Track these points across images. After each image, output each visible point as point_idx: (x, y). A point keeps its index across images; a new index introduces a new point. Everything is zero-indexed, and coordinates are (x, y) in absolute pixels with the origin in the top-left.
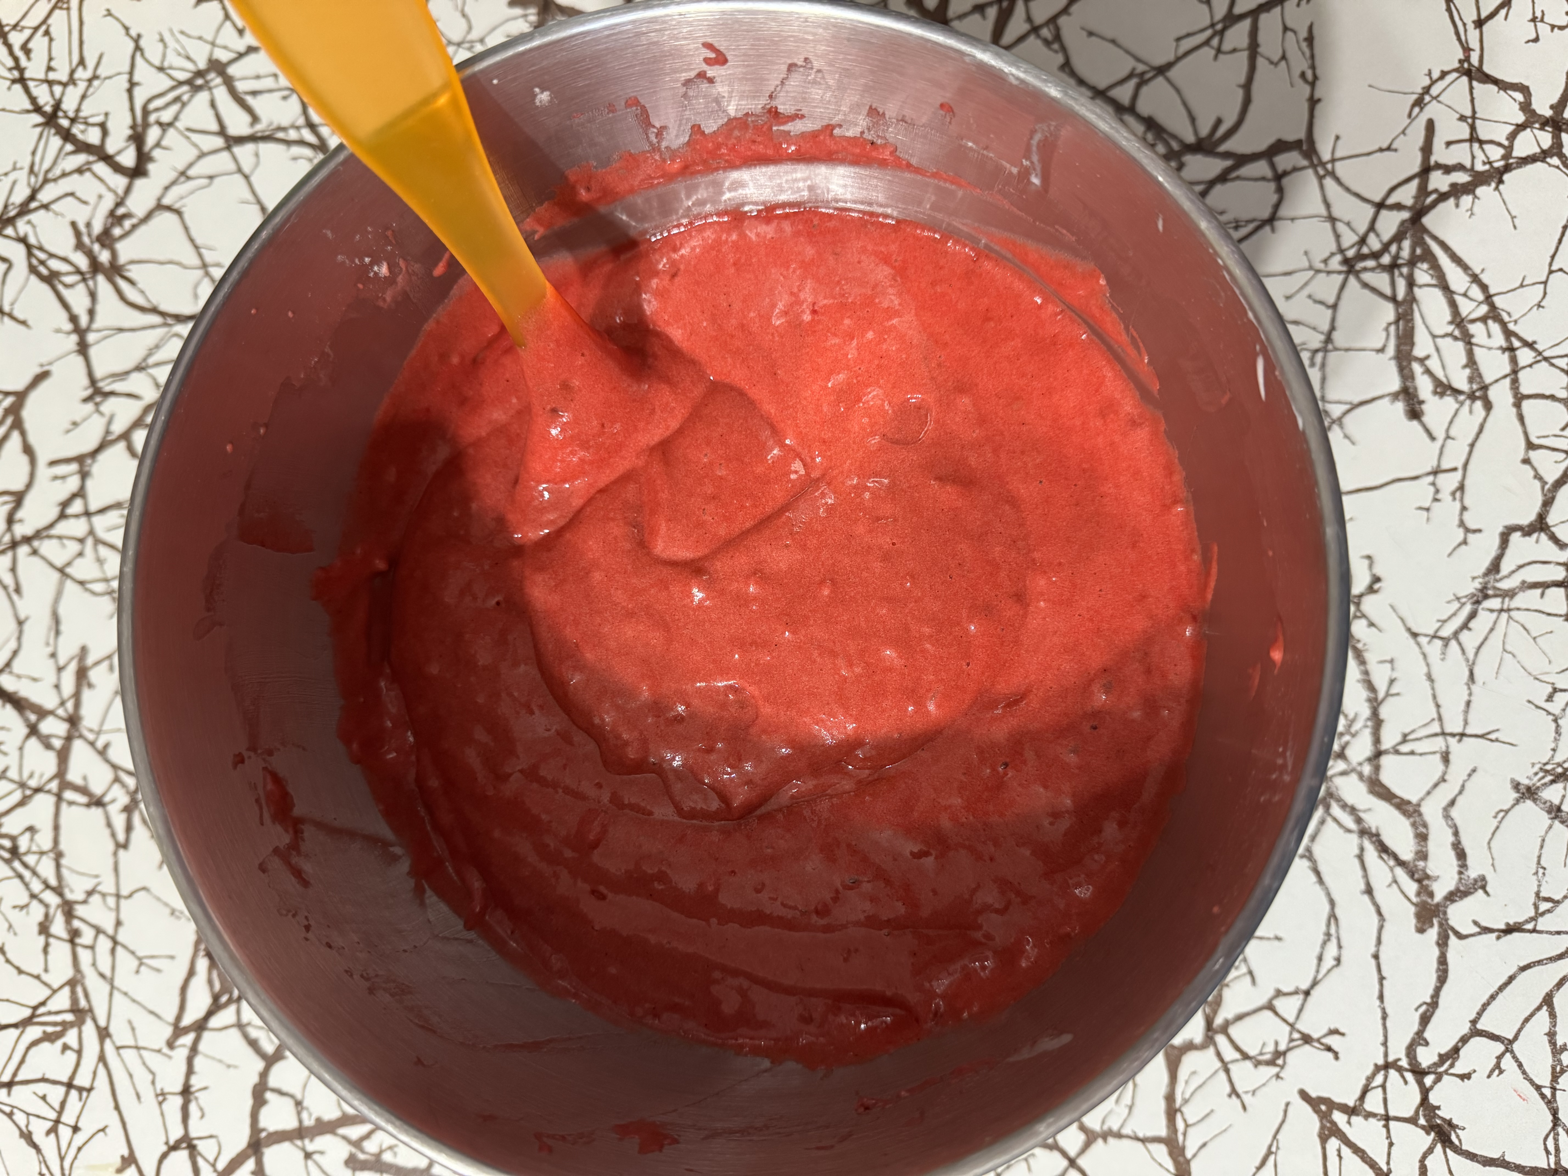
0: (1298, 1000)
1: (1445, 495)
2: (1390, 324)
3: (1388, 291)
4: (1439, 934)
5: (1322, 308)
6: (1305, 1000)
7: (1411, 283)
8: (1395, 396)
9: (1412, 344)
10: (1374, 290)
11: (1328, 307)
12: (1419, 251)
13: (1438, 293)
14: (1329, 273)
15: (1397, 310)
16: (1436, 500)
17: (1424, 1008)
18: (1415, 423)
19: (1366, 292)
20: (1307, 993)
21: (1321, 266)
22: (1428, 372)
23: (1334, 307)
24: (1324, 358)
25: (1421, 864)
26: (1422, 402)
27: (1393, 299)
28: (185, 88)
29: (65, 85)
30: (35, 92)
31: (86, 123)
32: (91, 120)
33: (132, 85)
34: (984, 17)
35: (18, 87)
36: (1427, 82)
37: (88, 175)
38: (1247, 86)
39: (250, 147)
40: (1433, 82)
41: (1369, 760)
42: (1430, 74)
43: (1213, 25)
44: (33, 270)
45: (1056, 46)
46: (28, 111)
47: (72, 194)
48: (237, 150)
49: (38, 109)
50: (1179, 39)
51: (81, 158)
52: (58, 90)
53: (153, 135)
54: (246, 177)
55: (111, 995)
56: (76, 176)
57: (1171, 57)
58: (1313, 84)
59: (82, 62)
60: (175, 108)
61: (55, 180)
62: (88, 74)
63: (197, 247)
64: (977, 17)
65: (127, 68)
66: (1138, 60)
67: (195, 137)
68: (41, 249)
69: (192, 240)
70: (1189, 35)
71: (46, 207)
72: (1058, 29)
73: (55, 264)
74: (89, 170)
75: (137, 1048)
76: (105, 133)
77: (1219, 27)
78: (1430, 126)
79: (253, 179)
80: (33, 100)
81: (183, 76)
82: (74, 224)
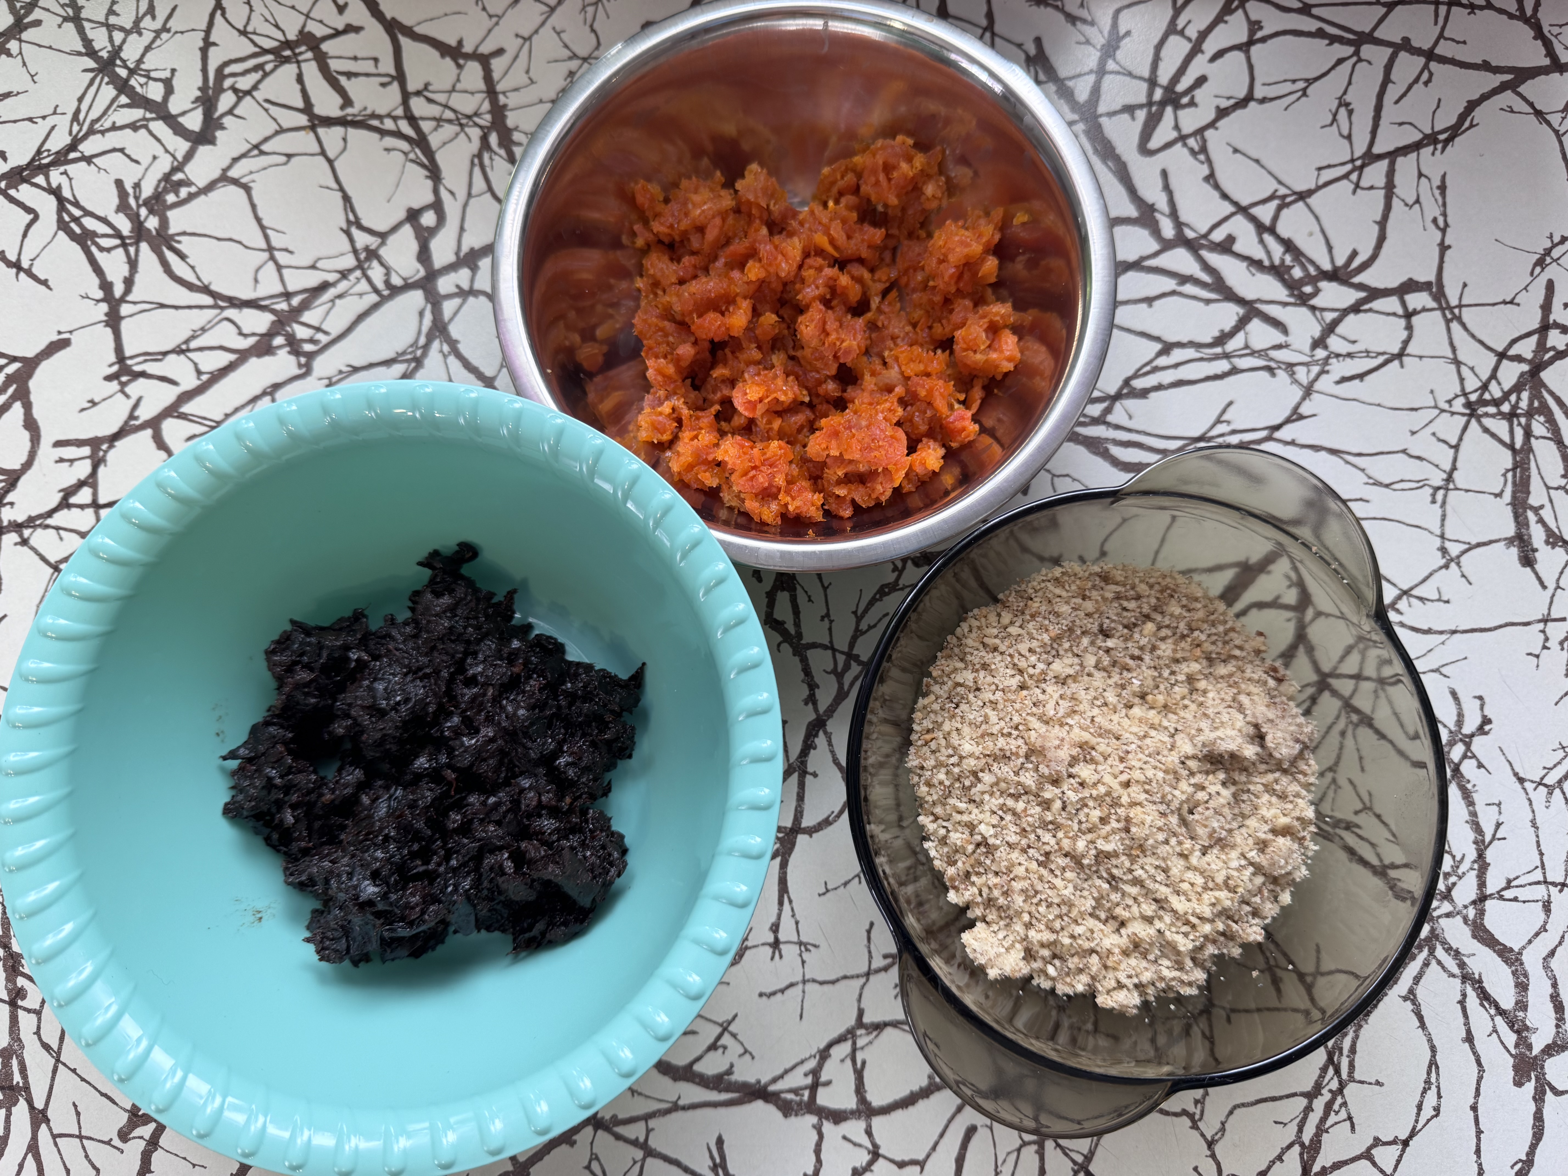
0: (1396, 1150)
1: (1553, 643)
2: (1508, 471)
3: (1507, 439)
4: (1536, 1088)
5: (1445, 447)
6: (1403, 1151)
7: (1528, 434)
8: (1510, 541)
9: (1528, 493)
10: (1493, 435)
11: (1451, 447)
12: (1536, 404)
13: (1552, 446)
14: (1453, 413)
15: (1514, 458)
16: (1545, 647)
17: (1519, 1165)
18: (1528, 569)
19: (1487, 436)
20: (1406, 1143)
21: (1446, 406)
22: (1541, 521)
23: (1456, 447)
24: (1445, 496)
25: (1521, 1014)
26: (1536, 550)
27: (1511, 447)
28: (270, 57)
29: (128, 32)
30: (90, 34)
31: (149, 77)
32: (153, 74)
33: (207, 45)
34: (1133, 118)
35: (70, 26)
36: (1548, 244)
37: (143, 131)
38: (1383, 224)
39: (338, 131)
40: (1554, 246)
41: (1474, 903)
42: (1551, 237)
43: (1352, 161)
44: (62, 226)
45: (1202, 157)
46: (79, 54)
47: (122, 150)
48: (321, 131)
49: (91, 52)
50: (1320, 169)
51: (137, 114)
52: (118, 37)
53: (226, 101)
54: (330, 162)
55: (55, 1071)
56: (128, 131)
57: (1313, 186)
58: (1444, 231)
59: (151, 11)
60: (255, 76)
61: (103, 133)
62: (158, 24)
63: (263, 228)
64: (1126, 116)
65: (204, 26)
66: (1280, 182)
67: (273, 110)
68: (76, 204)
69: (258, 220)
70: (1329, 166)
71: (88, 160)
72: (1204, 141)
73: (90, 223)
74: (146, 127)
75: (80, 1137)
76: (169, 90)
77: (1358, 163)
78: (1550, 286)
79: (337, 164)
80: (87, 42)
81: (268, 44)
82: (119, 183)
